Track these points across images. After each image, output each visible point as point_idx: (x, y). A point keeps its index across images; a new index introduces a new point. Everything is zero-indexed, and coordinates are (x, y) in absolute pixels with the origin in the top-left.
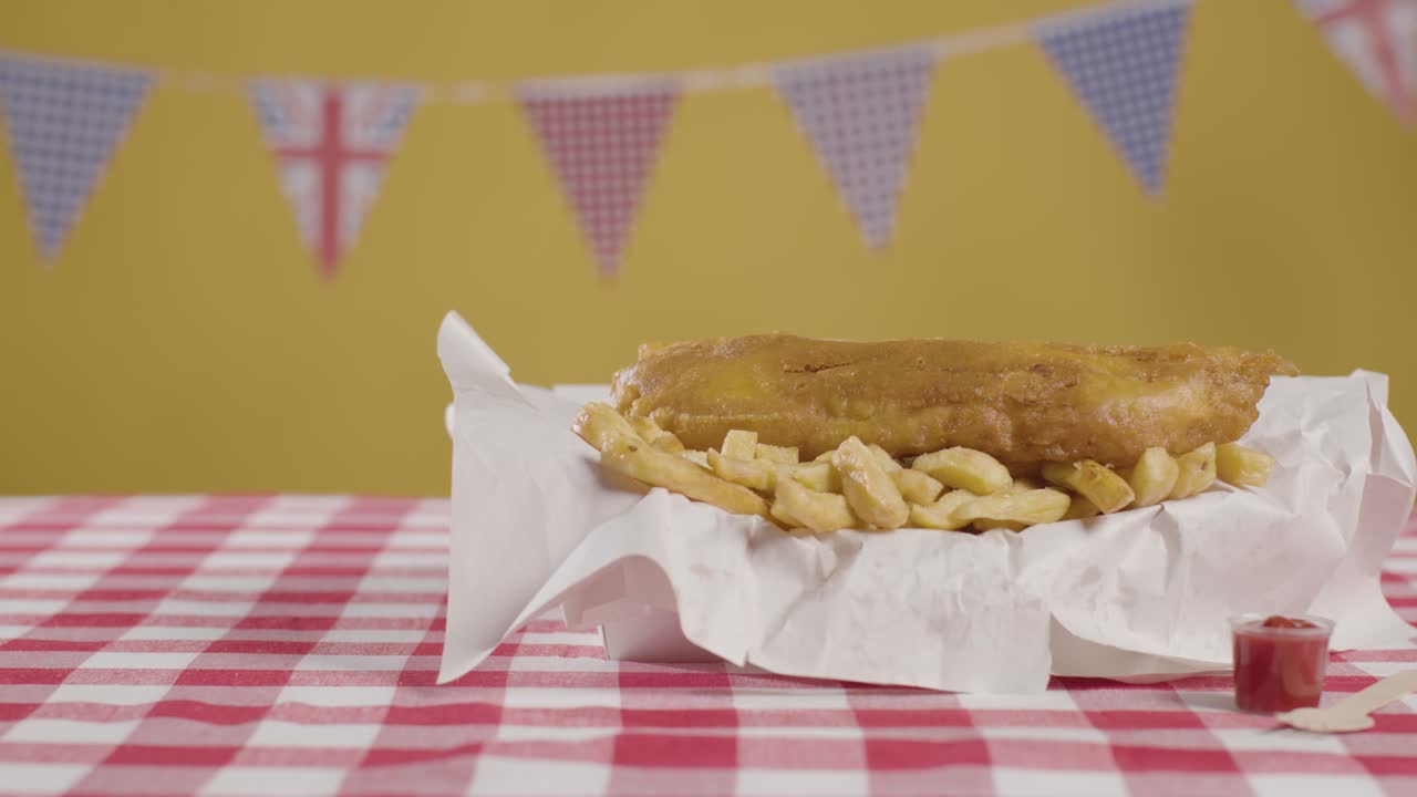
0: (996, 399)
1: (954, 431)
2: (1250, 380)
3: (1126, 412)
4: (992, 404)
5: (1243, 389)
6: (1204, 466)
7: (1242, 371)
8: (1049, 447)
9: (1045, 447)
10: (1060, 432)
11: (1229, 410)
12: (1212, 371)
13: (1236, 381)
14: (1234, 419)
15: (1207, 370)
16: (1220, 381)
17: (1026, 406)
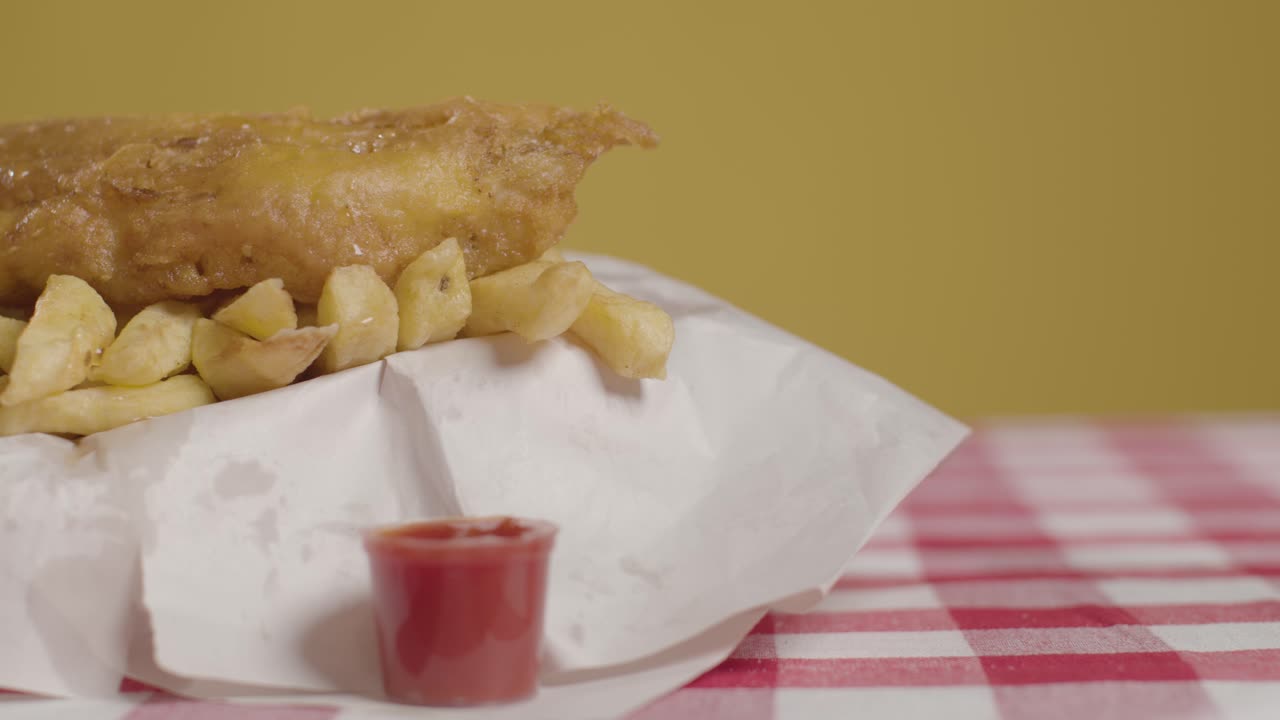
0: (87, 190)
1: (14, 248)
2: (561, 148)
3: (307, 201)
4: (79, 199)
5: (545, 167)
6: (445, 283)
7: (547, 134)
8: (170, 267)
9: (161, 268)
10: (187, 239)
11: (518, 201)
12: (486, 133)
13: (530, 149)
14: (526, 219)
15: (477, 131)
16: (498, 151)
17: (138, 200)
